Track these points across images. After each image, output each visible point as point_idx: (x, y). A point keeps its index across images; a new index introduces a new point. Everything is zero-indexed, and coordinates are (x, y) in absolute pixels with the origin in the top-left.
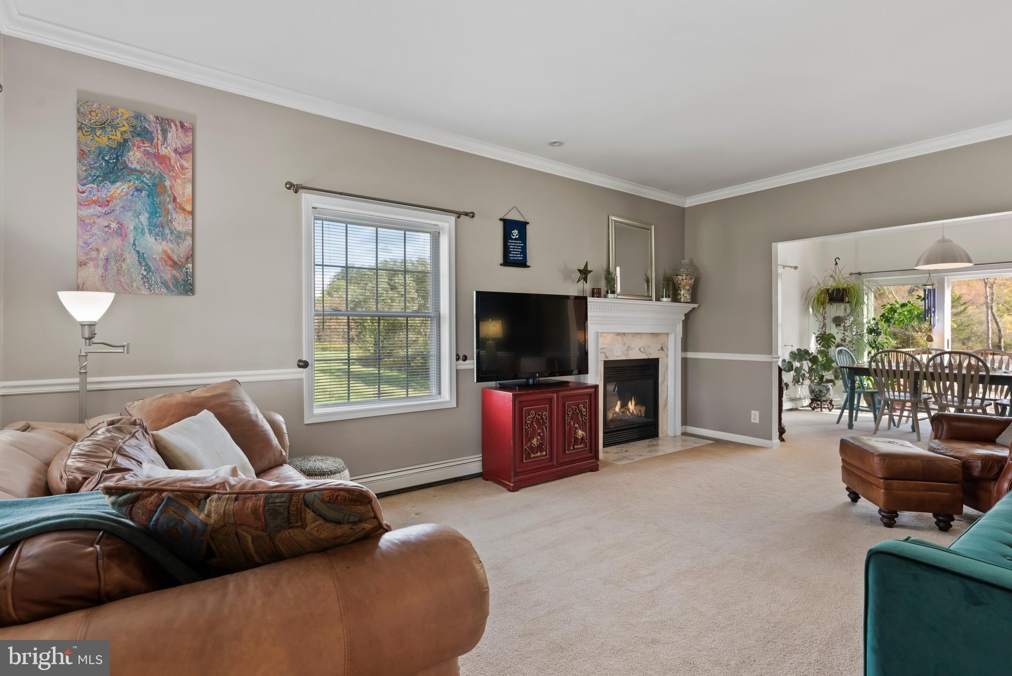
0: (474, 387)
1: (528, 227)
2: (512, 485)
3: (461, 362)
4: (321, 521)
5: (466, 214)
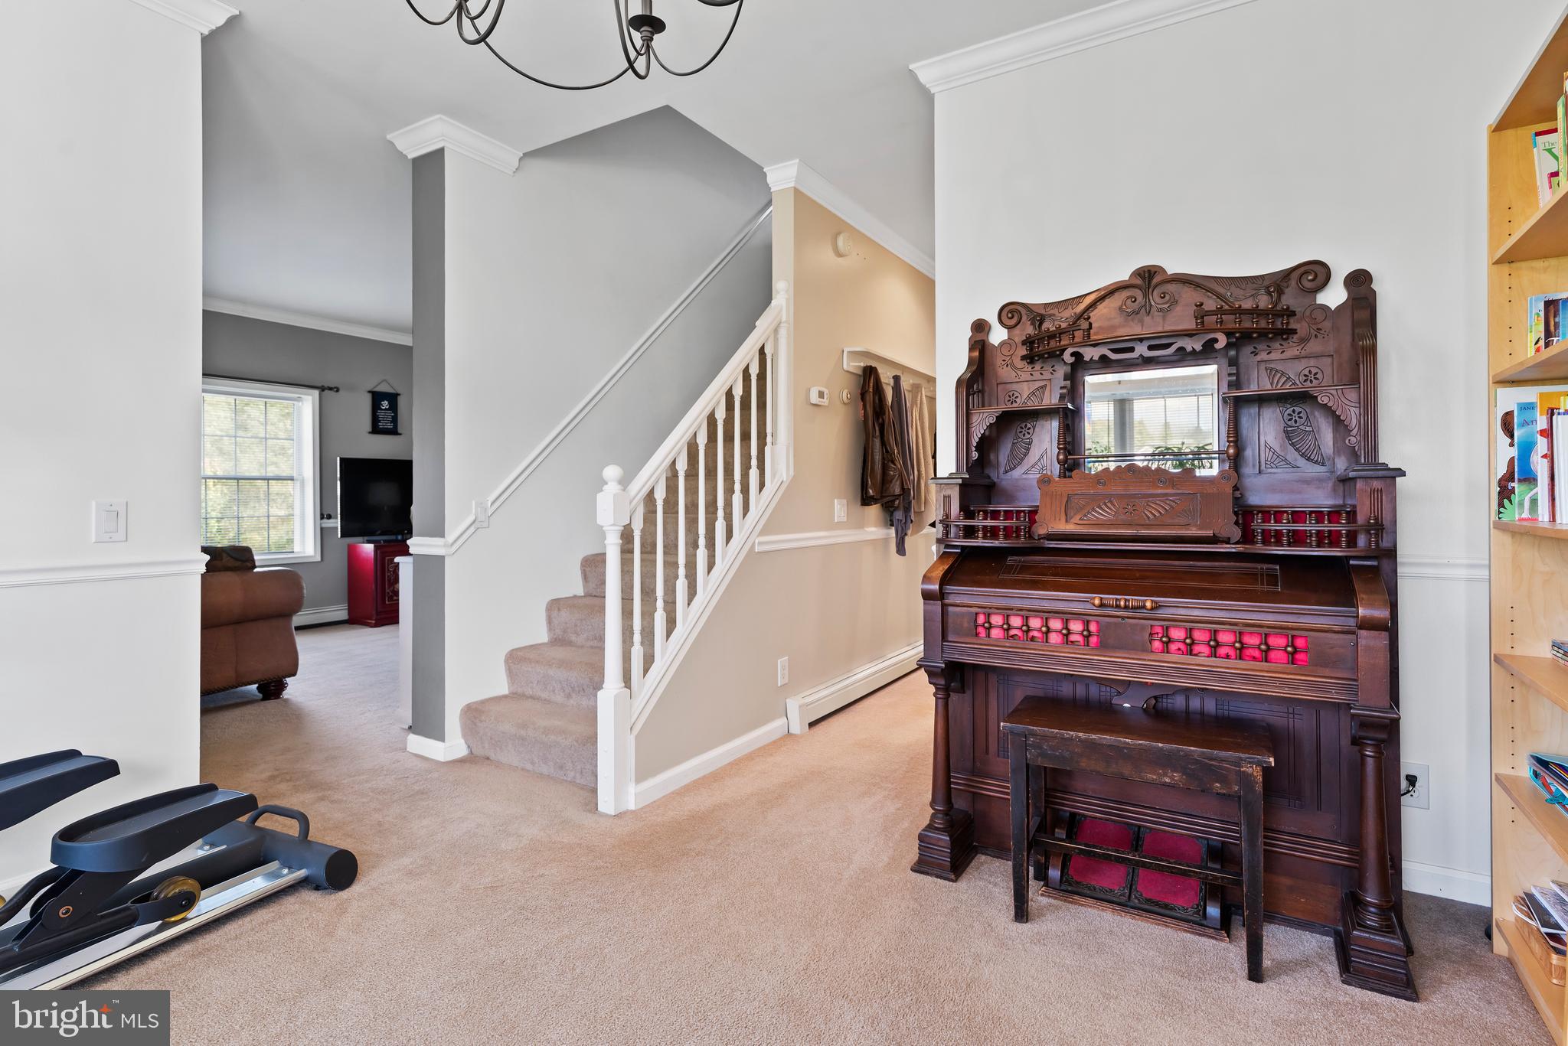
0: (339, 543)
1: (399, 398)
2: (373, 622)
3: (325, 520)
4: (229, 558)
5: (330, 389)
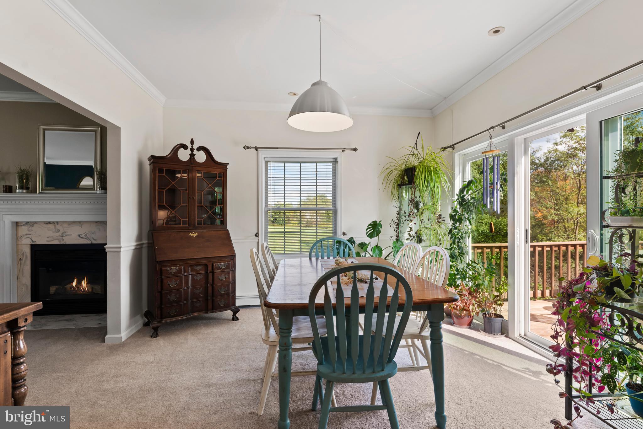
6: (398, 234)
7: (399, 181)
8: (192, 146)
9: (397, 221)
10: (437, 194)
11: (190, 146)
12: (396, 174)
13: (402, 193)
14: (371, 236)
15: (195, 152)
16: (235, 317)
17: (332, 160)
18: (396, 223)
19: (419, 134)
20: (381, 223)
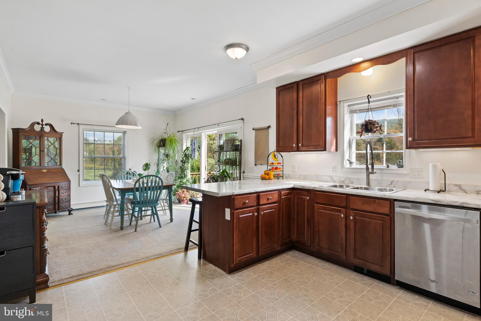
6: (158, 169)
7: (158, 145)
8: (42, 123)
9: (157, 163)
10: (176, 152)
11: (41, 123)
12: (157, 141)
13: (160, 150)
14: (145, 170)
15: (44, 126)
16: (70, 213)
17: (123, 132)
18: (157, 164)
19: (168, 124)
20: (150, 164)
